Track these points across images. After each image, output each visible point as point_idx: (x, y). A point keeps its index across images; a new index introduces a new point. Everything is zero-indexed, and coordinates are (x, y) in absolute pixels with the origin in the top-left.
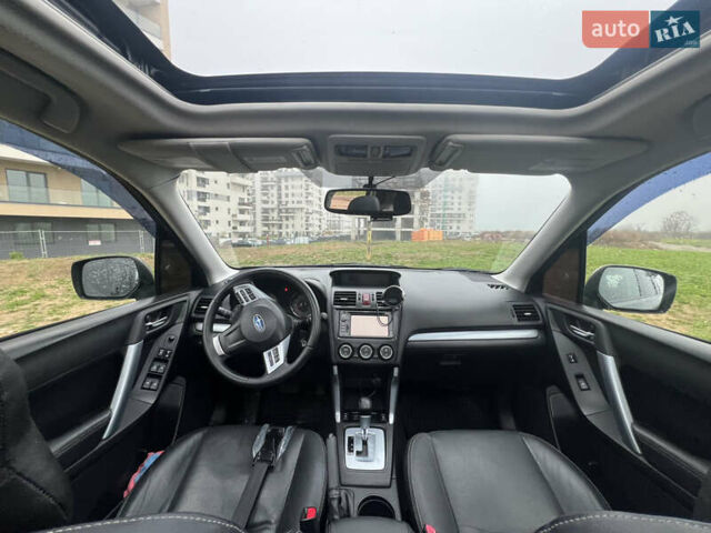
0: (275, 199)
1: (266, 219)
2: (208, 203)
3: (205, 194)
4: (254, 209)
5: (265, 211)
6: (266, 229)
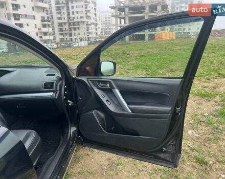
0: (66, 16)
1: (61, 30)
2: (22, 21)
3: (19, 15)
4: (53, 24)
5: (60, 24)
6: (62, 37)
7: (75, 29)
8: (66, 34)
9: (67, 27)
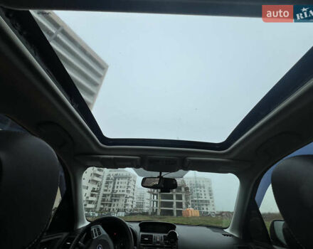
4: (99, 194)
7: (115, 200)
8: (106, 204)
9: (109, 198)
